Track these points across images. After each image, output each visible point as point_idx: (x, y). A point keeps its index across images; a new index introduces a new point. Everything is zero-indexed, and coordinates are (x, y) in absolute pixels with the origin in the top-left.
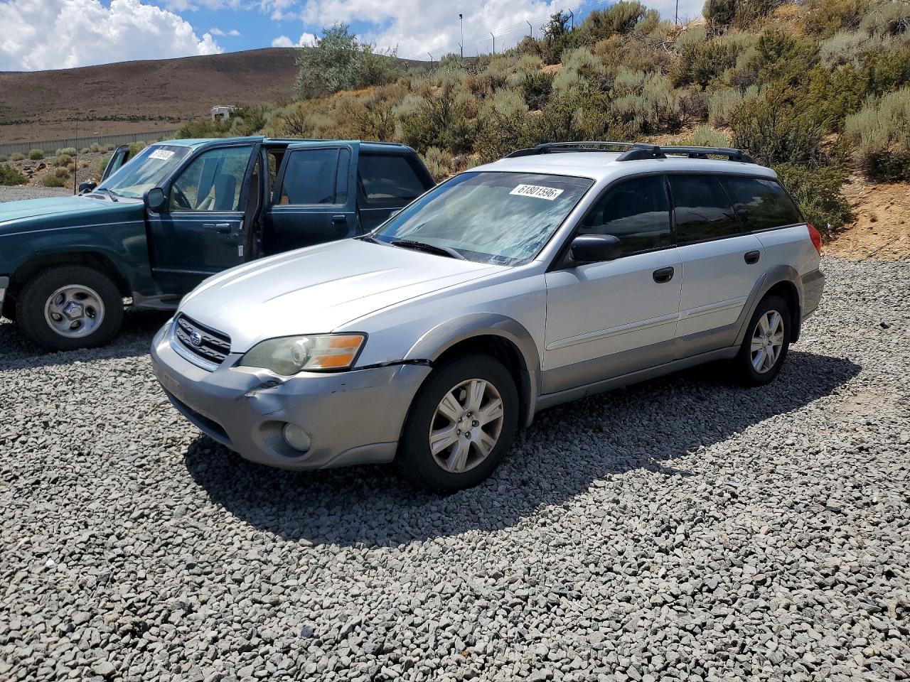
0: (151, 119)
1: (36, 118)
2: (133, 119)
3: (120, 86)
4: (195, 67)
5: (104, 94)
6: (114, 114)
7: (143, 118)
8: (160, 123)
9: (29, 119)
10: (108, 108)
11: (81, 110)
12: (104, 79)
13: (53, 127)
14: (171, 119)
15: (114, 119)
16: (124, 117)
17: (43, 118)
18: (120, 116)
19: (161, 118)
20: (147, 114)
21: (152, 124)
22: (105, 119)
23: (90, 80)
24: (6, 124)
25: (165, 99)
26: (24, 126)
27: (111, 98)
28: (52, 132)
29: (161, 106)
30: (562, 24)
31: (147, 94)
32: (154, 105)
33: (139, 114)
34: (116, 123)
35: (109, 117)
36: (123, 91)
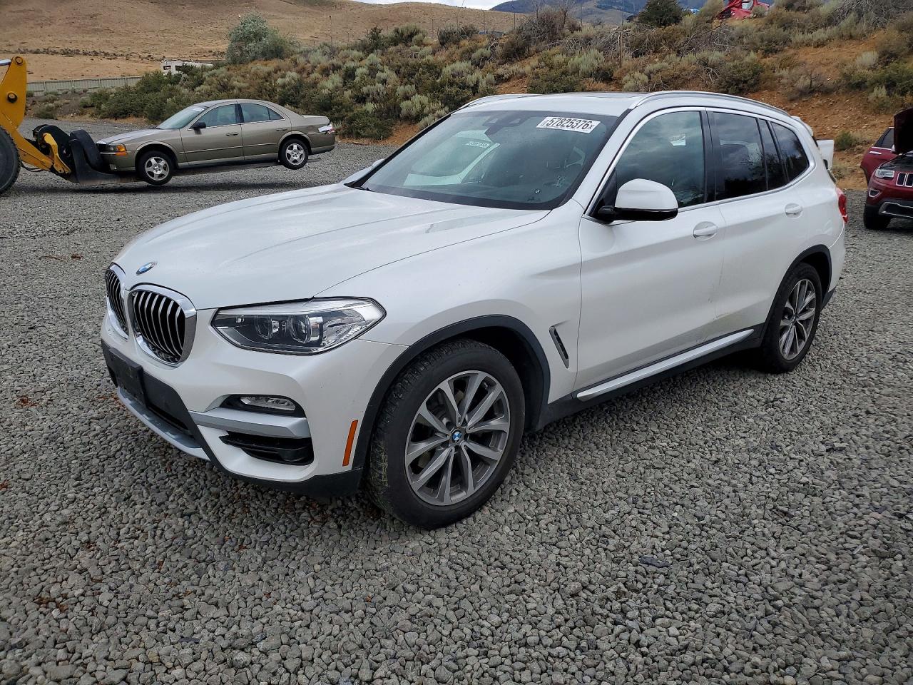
0: (85, 54)
2: (67, 53)
3: (47, 15)
5: (31, 23)
6: (46, 47)
7: (77, 52)
8: (95, 58)
10: (37, 40)
11: (11, 41)
12: (30, 7)
14: (106, 54)
15: (47, 52)
16: (58, 50)
18: (53, 49)
19: (96, 54)
20: (81, 48)
21: (87, 59)
22: (37, 52)
25: (96, 30)
27: (39, 29)
29: (95, 39)
30: (377, 34)
31: (77, 25)
32: (87, 39)
33: (73, 47)
34: (50, 57)
35: (42, 50)
36: (50, 21)
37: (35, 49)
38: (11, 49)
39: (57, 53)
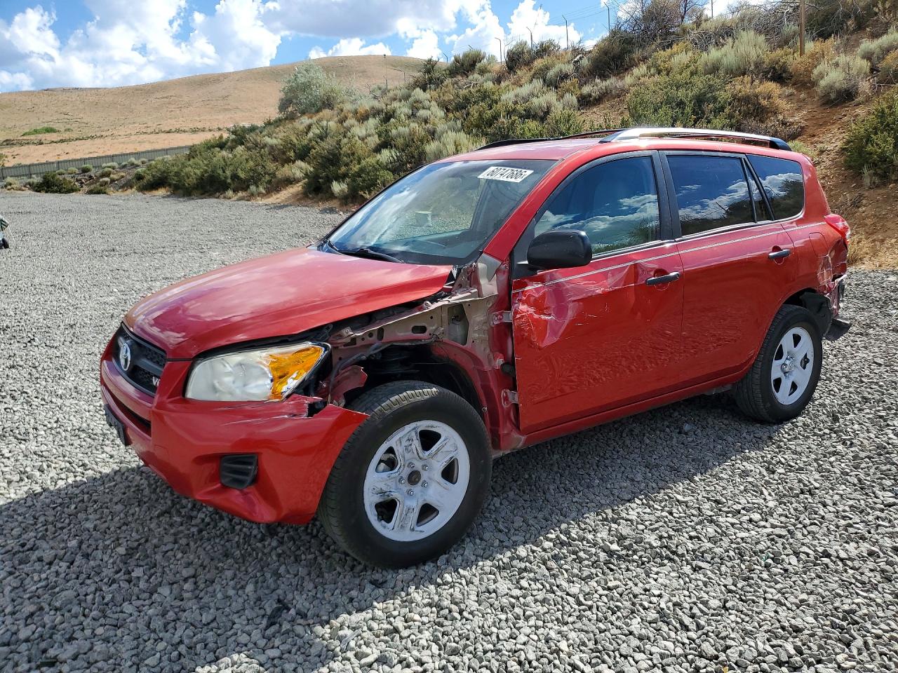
0: (210, 130)
1: (109, 133)
2: (194, 131)
3: (187, 99)
4: (256, 79)
5: (172, 107)
6: (178, 127)
7: (203, 130)
9: (103, 134)
10: (173, 121)
11: (149, 124)
12: (173, 93)
13: (123, 140)
15: (178, 131)
16: (187, 129)
17: (115, 132)
18: (182, 129)
20: (207, 126)
22: (169, 132)
23: (159, 95)
24: (83, 139)
25: (226, 110)
26: (98, 141)
27: (177, 112)
28: (122, 145)
29: (221, 117)
31: (211, 106)
32: (215, 117)
33: (200, 126)
34: (178, 135)
35: (173, 130)
36: (189, 105)
37: (168, 129)
38: (149, 130)
39: (184, 131)
